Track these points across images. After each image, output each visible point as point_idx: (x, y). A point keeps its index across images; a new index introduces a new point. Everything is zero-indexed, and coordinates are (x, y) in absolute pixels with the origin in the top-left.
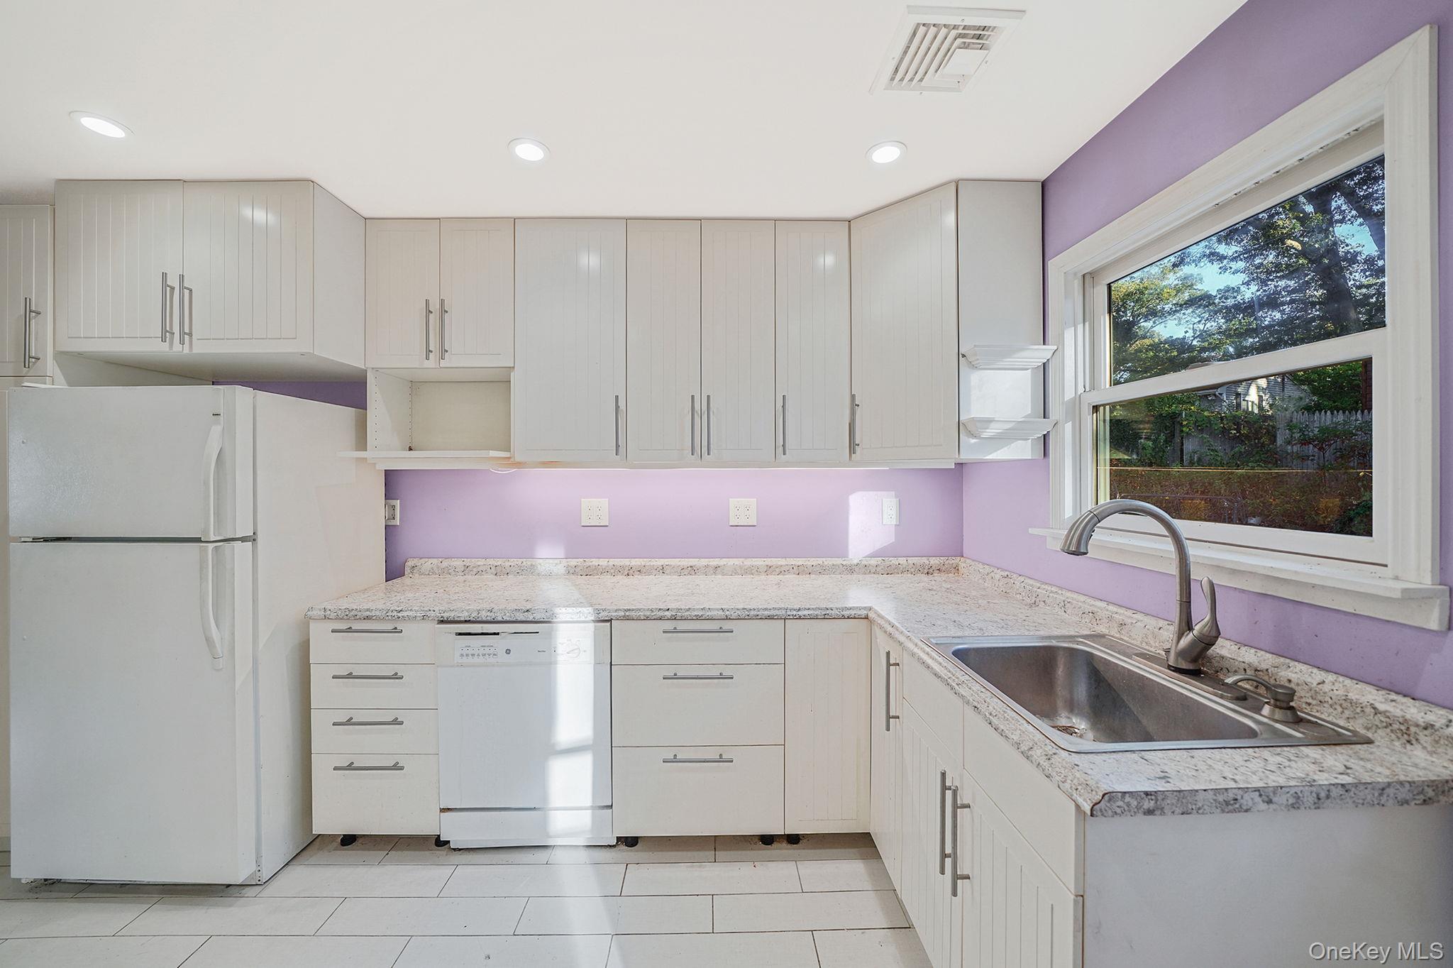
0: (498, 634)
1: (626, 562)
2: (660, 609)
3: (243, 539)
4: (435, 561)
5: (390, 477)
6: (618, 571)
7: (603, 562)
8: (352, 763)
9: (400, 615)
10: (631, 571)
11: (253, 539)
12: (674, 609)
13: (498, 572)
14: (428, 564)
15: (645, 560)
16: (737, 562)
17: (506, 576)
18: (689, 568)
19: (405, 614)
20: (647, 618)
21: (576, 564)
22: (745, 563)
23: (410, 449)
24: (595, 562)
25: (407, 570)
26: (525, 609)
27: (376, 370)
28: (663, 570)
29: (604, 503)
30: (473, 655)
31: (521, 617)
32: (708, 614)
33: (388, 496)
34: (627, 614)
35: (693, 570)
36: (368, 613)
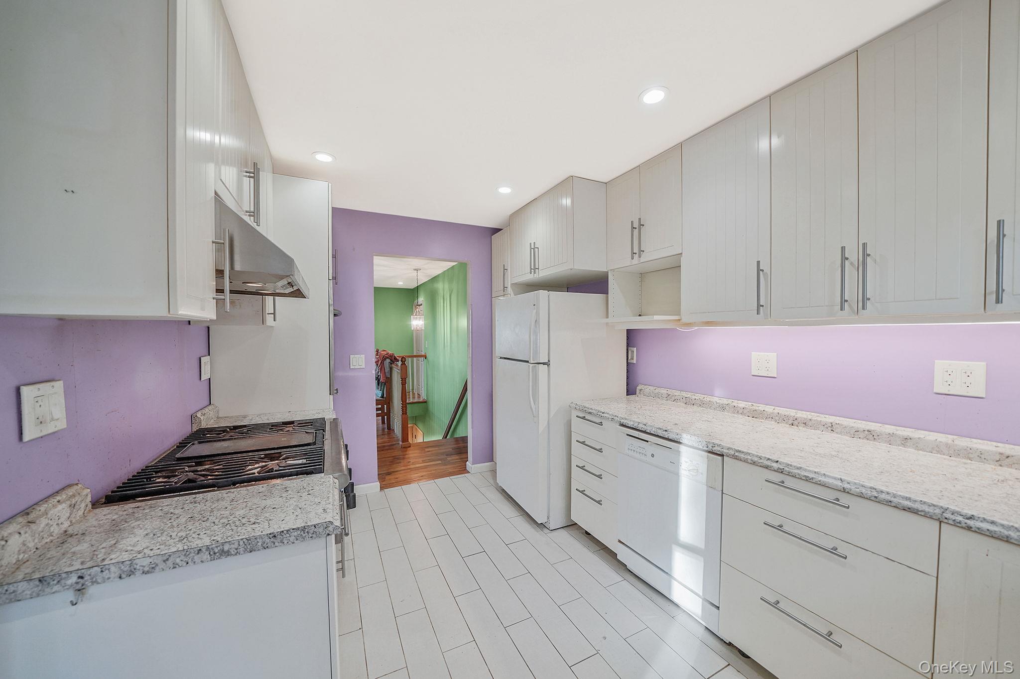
0: (648, 441)
1: (792, 413)
2: (768, 459)
3: (544, 364)
4: (652, 388)
5: (630, 333)
6: (784, 419)
7: (769, 409)
8: (584, 491)
9: (602, 415)
10: (796, 422)
11: (547, 364)
12: (784, 463)
13: (688, 402)
14: (648, 389)
15: (812, 414)
16: (942, 438)
17: (692, 405)
18: (867, 432)
19: (604, 415)
20: (754, 463)
21: (744, 406)
22: (956, 442)
23: (640, 315)
24: (761, 407)
25: (638, 392)
26: (665, 429)
27: (613, 270)
28: (832, 428)
29: (773, 356)
30: (634, 451)
31: (660, 433)
32: (820, 479)
33: (628, 345)
34: (736, 454)
35: (871, 435)
36: (591, 411)
